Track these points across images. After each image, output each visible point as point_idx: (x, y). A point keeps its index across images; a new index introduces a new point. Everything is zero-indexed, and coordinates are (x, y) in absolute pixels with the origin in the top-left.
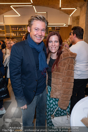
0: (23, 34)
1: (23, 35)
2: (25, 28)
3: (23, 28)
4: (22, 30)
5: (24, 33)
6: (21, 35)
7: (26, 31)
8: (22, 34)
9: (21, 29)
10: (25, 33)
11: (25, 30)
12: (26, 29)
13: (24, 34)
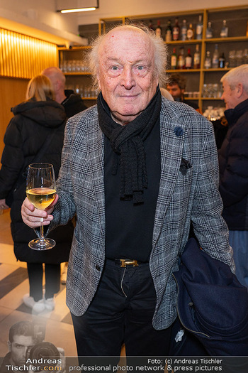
0: (185, 57)
1: (181, 63)
2: (194, 29)
3: (184, 30)
4: (180, 37)
5: (190, 56)
6: (173, 63)
7: (200, 44)
8: (178, 60)
9: (175, 32)
10: (195, 52)
11: (195, 36)
12: (199, 32)
13: (188, 60)
